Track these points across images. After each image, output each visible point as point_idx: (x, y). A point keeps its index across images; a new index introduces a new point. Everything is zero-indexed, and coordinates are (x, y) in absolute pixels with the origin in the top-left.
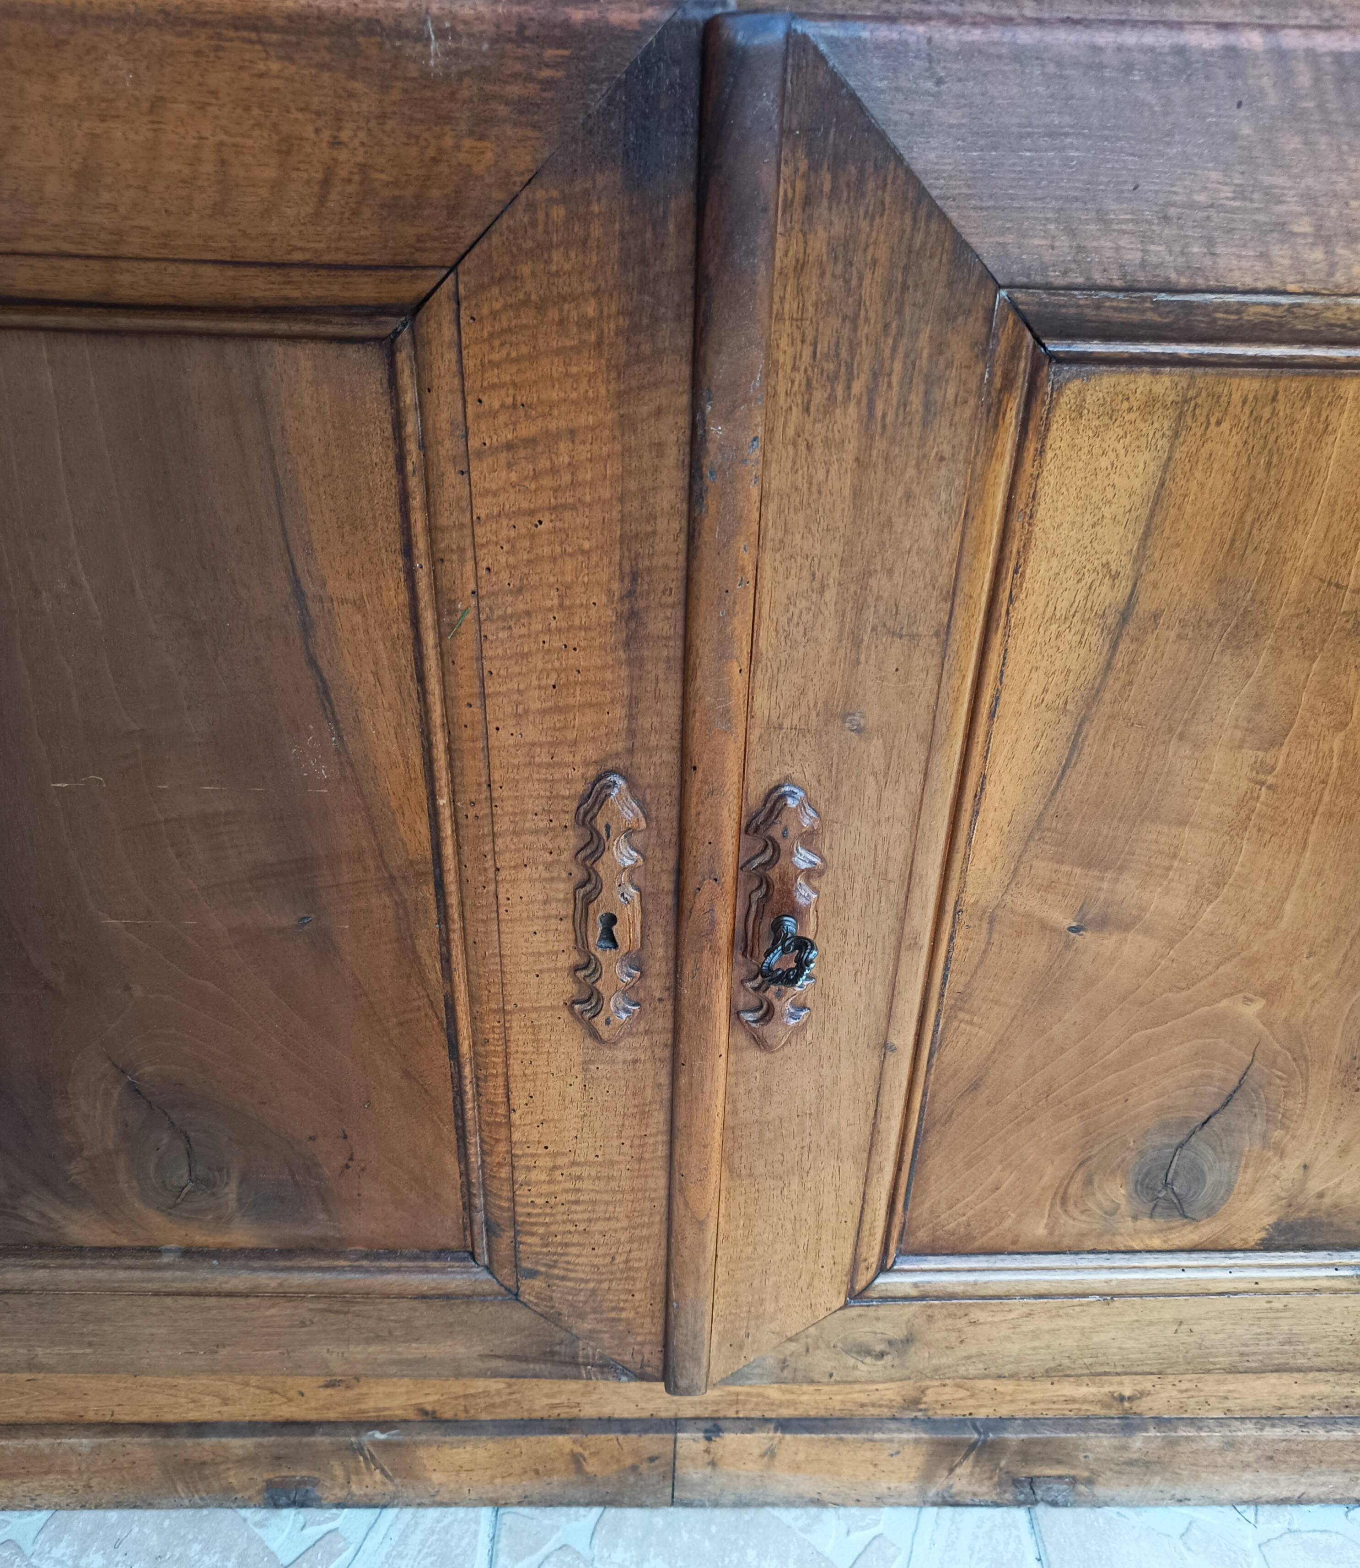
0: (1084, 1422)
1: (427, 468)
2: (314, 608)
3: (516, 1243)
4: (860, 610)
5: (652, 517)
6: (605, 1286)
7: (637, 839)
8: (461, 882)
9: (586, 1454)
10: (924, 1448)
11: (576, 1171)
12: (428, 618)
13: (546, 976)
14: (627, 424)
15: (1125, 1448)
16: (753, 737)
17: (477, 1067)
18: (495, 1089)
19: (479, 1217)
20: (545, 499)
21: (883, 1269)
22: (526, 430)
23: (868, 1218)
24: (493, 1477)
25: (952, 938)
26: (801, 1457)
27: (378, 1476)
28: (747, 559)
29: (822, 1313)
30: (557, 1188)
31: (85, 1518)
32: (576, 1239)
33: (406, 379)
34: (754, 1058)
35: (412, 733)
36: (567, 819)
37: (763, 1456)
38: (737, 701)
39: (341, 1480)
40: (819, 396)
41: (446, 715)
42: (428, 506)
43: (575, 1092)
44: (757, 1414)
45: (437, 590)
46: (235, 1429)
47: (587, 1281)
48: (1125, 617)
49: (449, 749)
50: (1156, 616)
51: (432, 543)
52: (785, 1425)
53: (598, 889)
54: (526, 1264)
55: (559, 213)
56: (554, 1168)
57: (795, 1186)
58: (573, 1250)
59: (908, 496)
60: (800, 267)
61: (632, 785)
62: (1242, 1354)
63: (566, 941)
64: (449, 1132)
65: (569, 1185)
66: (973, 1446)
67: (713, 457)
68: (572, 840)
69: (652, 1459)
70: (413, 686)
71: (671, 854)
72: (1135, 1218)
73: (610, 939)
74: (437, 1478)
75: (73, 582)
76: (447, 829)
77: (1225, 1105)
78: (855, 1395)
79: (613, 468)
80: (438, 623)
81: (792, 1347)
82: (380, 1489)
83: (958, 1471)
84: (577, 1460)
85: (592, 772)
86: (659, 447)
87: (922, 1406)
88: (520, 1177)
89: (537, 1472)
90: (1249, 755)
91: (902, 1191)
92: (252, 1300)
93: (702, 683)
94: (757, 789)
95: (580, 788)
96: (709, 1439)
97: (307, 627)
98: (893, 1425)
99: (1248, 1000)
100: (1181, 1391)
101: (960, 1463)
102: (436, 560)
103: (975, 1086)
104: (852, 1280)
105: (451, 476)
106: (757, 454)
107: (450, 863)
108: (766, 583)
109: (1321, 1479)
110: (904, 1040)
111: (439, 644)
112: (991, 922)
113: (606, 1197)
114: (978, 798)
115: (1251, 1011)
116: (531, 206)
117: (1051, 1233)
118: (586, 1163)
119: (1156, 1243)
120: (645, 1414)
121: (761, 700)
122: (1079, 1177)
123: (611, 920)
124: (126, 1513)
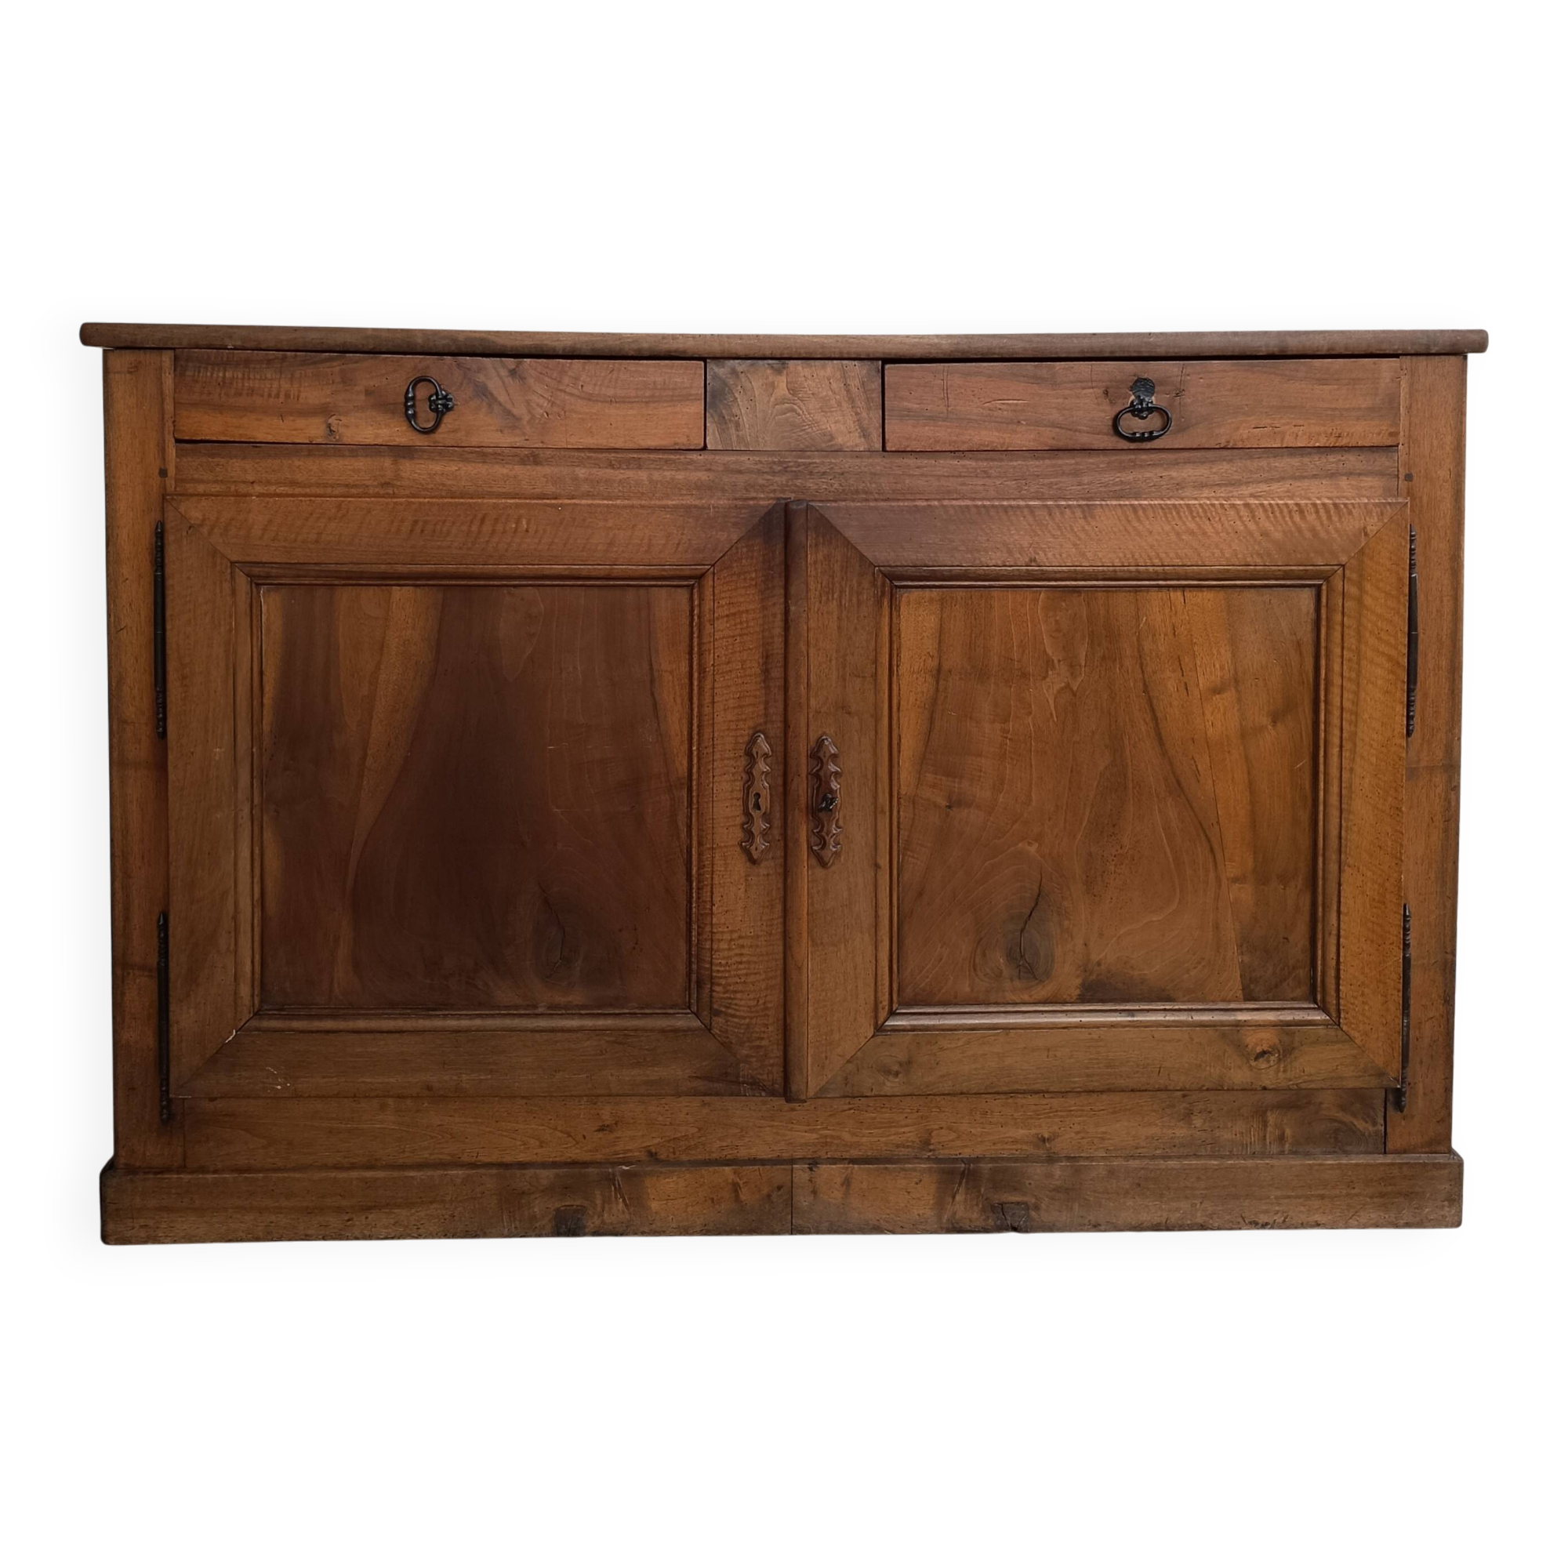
0: (1026, 1159)
1: (700, 624)
2: (656, 674)
3: (712, 991)
4: (844, 668)
5: (773, 637)
6: (754, 1021)
7: (769, 760)
8: (699, 784)
9: (741, 1183)
10: (935, 1178)
11: (741, 942)
12: (696, 675)
13: (731, 829)
14: (764, 608)
15: (1050, 1176)
16: (811, 716)
17: (699, 882)
18: (706, 896)
19: (694, 977)
20: (738, 632)
21: (892, 1013)
22: (733, 610)
23: (879, 973)
25: (899, 812)
27: (621, 1205)
28: (804, 649)
29: (863, 1041)
30: (732, 953)
32: (740, 987)
33: (696, 596)
34: (820, 872)
35: (685, 721)
36: (741, 753)
38: (804, 700)
39: (599, 1209)
40: (824, 598)
41: (699, 712)
42: (700, 637)
43: (741, 894)
44: (837, 1155)
45: (700, 664)
46: (544, 1165)
47: (745, 1018)
48: (939, 671)
49: (698, 726)
50: (950, 671)
51: (699, 648)
53: (753, 783)
54: (715, 1006)
55: (745, 550)
56: (731, 940)
57: (843, 951)
58: (739, 996)
59: (856, 629)
60: (815, 562)
61: (766, 738)
62: (1088, 1076)
63: (739, 811)
64: (683, 925)
65: (737, 951)
66: (963, 1176)
67: (792, 616)
68: (743, 762)
69: (779, 1188)
70: (686, 702)
71: (781, 767)
72: (1012, 980)
73: (757, 806)
74: (654, 1205)
75: (575, 668)
76: (695, 761)
77: (1036, 904)
78: (892, 1137)
79: (760, 621)
80: (699, 677)
81: (850, 1067)
82: (621, 1217)
83: (958, 1198)
84: (736, 1188)
85: (751, 732)
86: (774, 615)
87: (931, 1147)
88: (715, 947)
89: (712, 1199)
90: (998, 726)
91: (895, 956)
92: (579, 1035)
93: (791, 692)
94: (813, 737)
95: (746, 739)
96: (811, 1169)
97: (652, 681)
98: (915, 1160)
99: (1030, 844)
100: (1077, 1133)
101: (958, 1190)
102: (700, 654)
103: (920, 894)
104: (876, 1017)
105: (708, 626)
106: (805, 615)
107: (695, 777)
108: (811, 659)
109: (1174, 1205)
110: (884, 861)
111: (698, 685)
112: (914, 803)
113: (755, 959)
114: (899, 744)
115: (1033, 849)
116: (737, 548)
117: (972, 990)
118: (746, 937)
119: (1026, 997)
120: (774, 1155)
121: (813, 702)
122: (979, 951)
123: (758, 795)
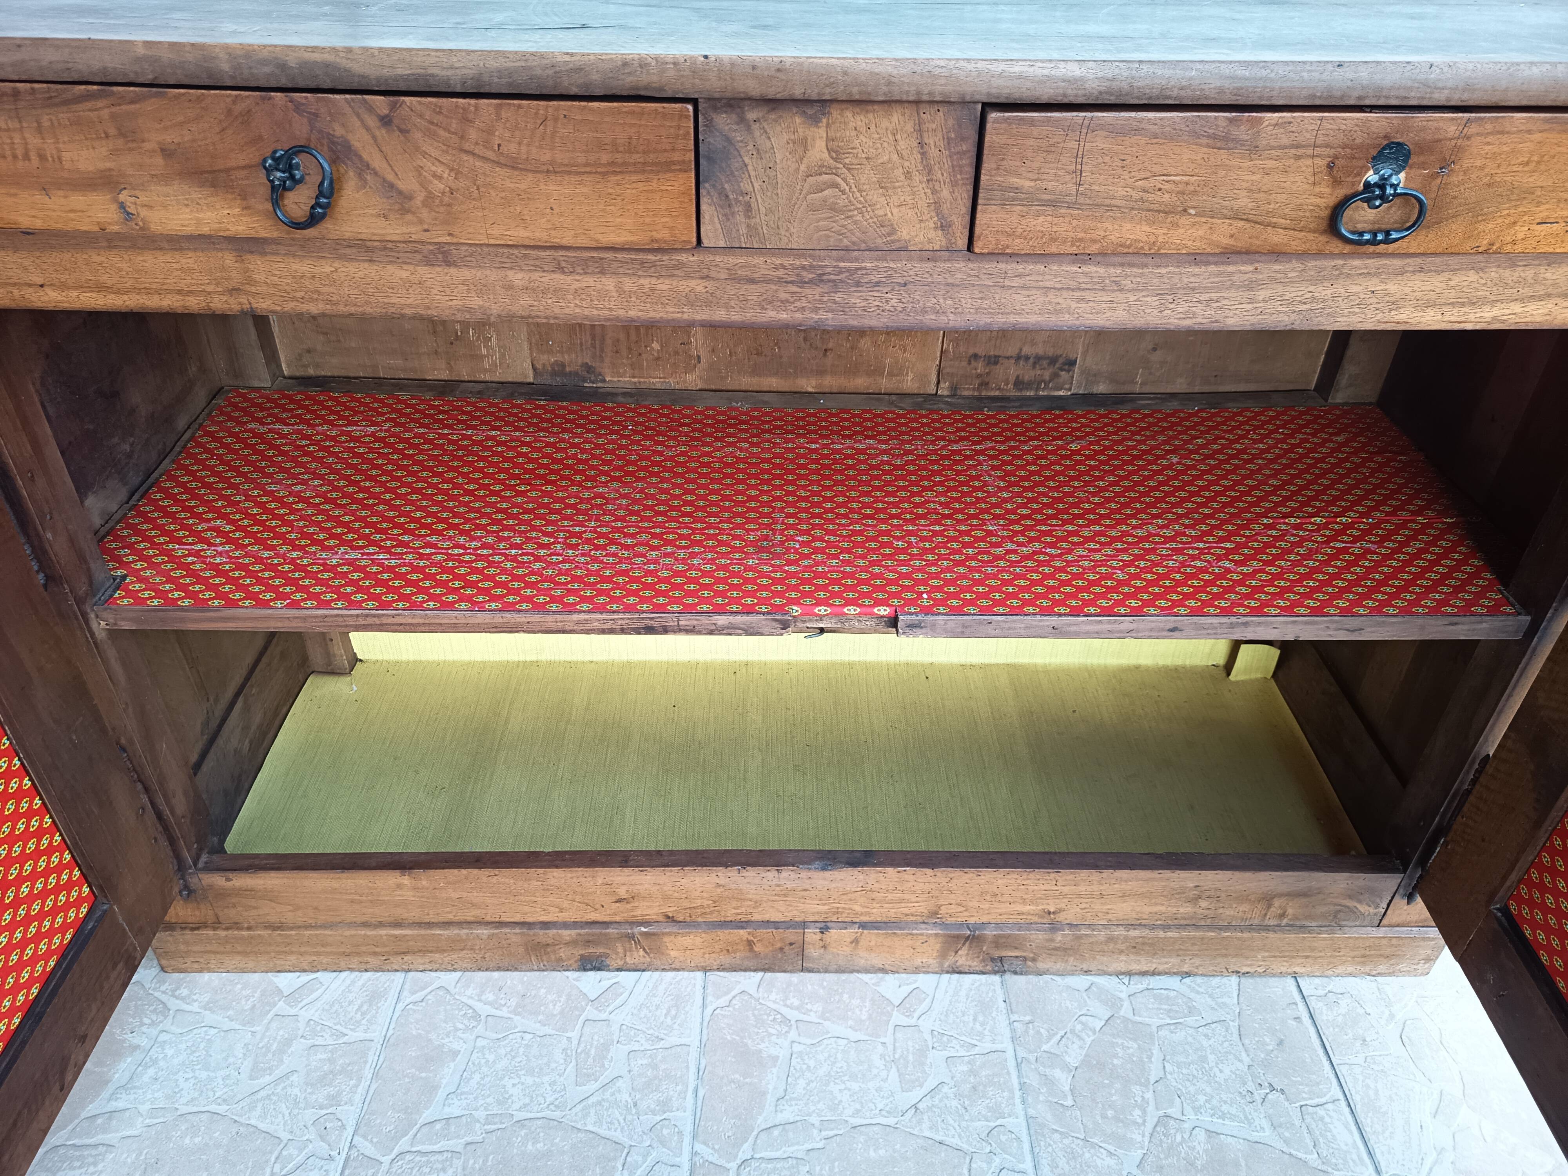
0: (1029, 926)
10: (940, 939)
15: (1050, 940)
24: (704, 953)
26: (873, 943)
27: (642, 953)
31: (481, 976)
37: (852, 943)
39: (621, 955)
44: (848, 920)
52: (863, 926)
66: (967, 938)
69: (791, 945)
74: (673, 953)
82: (642, 960)
84: (750, 943)
89: (728, 950)
96: (822, 932)
98: (923, 926)
101: (961, 948)
120: (786, 920)
124: (502, 973)
